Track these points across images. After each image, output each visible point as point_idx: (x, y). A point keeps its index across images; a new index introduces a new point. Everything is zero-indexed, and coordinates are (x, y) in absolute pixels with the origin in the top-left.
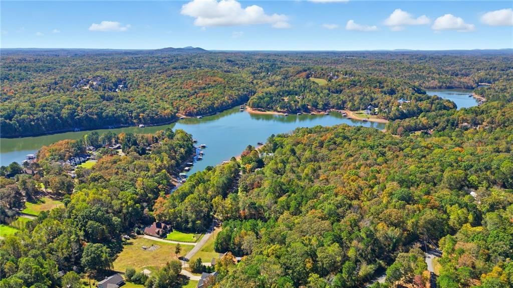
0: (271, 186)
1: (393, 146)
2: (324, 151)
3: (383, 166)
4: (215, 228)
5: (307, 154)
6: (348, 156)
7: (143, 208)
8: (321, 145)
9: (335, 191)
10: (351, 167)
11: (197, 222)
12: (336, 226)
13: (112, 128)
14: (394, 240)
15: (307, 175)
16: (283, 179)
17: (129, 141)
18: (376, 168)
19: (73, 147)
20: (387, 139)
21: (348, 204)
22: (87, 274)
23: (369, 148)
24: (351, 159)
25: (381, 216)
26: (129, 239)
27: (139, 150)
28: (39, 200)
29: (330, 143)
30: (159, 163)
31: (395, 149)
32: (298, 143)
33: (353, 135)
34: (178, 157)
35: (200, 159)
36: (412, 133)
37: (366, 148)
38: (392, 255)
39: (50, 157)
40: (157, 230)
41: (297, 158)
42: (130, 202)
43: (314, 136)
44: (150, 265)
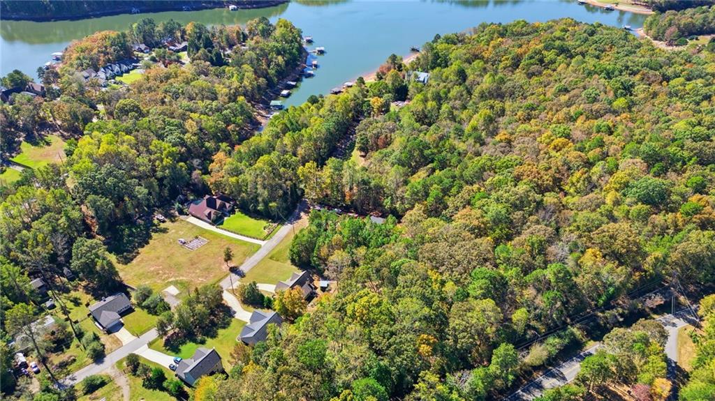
0: (405, 147)
1: (651, 72)
2: (519, 77)
3: (624, 115)
4: (302, 214)
5: (487, 82)
6: (560, 91)
7: (191, 169)
8: (516, 64)
9: (517, 170)
10: (561, 115)
11: (270, 205)
12: (502, 252)
13: (188, 10)
14: (611, 289)
15: (475, 129)
16: (429, 137)
17: (199, 38)
18: (608, 120)
19: (112, 46)
20: (643, 56)
21: (535, 201)
22: (84, 283)
23: (603, 75)
24: (564, 98)
25: (594, 235)
26: (164, 222)
27: (213, 55)
28: (42, 139)
29: (532, 61)
30: (236, 84)
31: (652, 79)
32: (476, 57)
33: (579, 46)
34: (272, 72)
35: (310, 76)
36: (692, 39)
37: (596, 76)
38: (600, 314)
39: (76, 62)
40: (208, 210)
41: (467, 88)
42: (167, 161)
43: (508, 43)
44: (181, 278)
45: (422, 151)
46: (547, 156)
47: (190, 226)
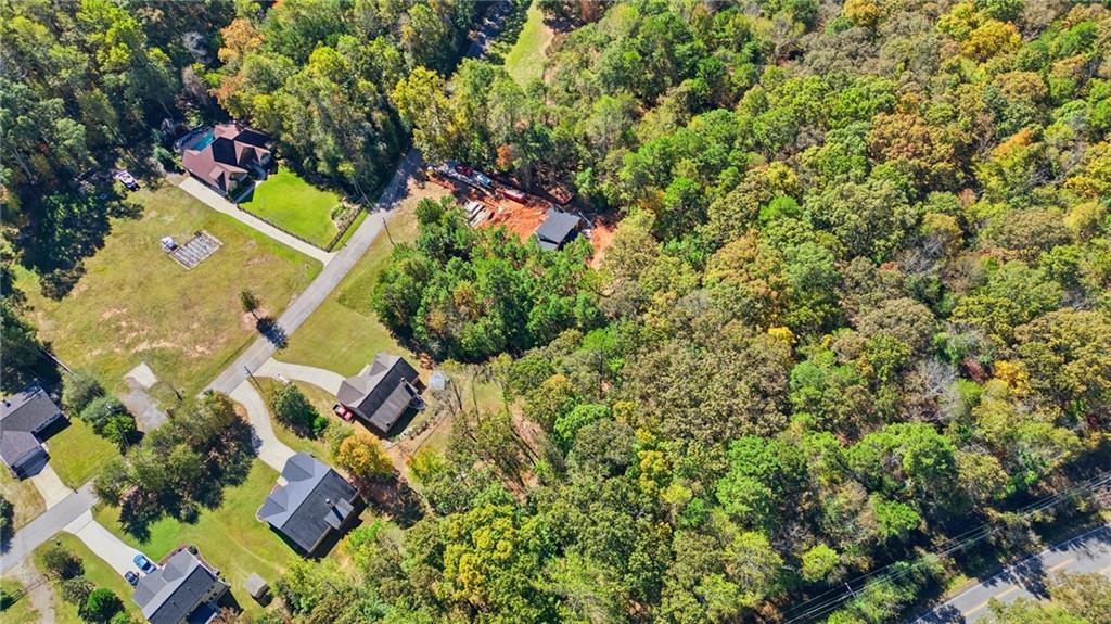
4: (411, 182)
7: (179, 61)
11: (341, 167)
21: (903, 226)
25: (1021, 332)
40: (219, 168)
44: (163, 344)
45: (669, 45)
46: (955, 76)
47: (185, 201)
